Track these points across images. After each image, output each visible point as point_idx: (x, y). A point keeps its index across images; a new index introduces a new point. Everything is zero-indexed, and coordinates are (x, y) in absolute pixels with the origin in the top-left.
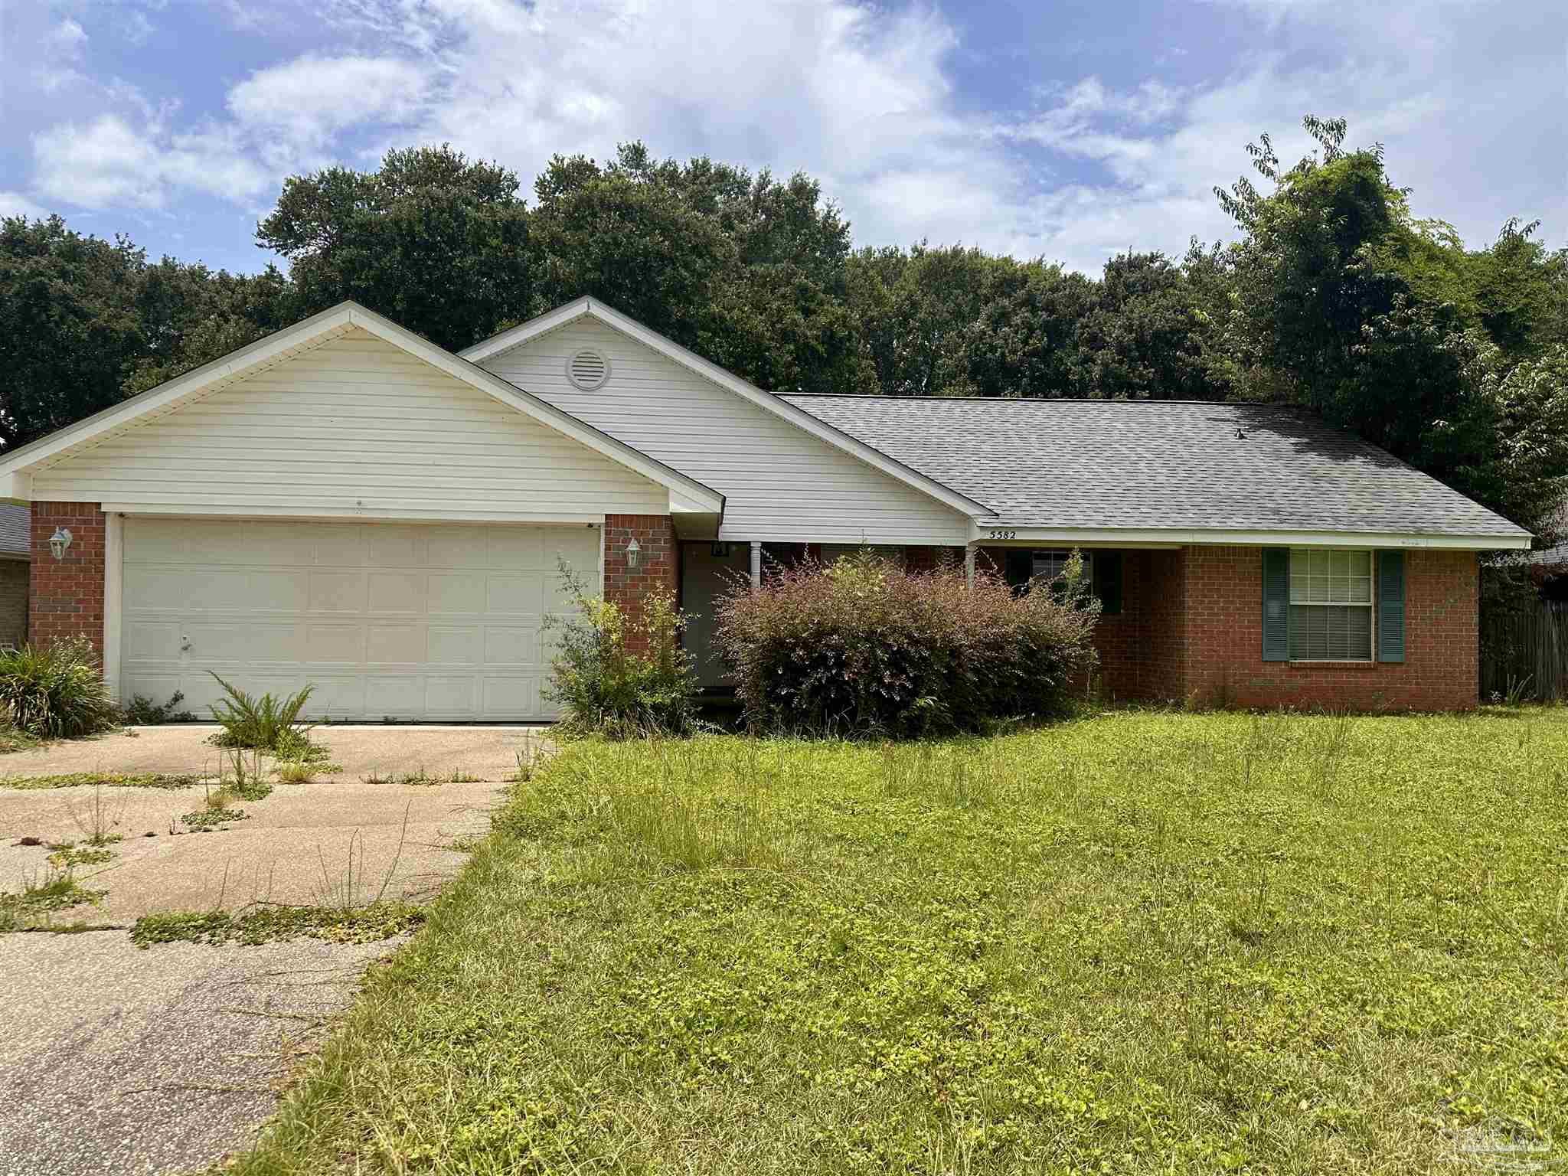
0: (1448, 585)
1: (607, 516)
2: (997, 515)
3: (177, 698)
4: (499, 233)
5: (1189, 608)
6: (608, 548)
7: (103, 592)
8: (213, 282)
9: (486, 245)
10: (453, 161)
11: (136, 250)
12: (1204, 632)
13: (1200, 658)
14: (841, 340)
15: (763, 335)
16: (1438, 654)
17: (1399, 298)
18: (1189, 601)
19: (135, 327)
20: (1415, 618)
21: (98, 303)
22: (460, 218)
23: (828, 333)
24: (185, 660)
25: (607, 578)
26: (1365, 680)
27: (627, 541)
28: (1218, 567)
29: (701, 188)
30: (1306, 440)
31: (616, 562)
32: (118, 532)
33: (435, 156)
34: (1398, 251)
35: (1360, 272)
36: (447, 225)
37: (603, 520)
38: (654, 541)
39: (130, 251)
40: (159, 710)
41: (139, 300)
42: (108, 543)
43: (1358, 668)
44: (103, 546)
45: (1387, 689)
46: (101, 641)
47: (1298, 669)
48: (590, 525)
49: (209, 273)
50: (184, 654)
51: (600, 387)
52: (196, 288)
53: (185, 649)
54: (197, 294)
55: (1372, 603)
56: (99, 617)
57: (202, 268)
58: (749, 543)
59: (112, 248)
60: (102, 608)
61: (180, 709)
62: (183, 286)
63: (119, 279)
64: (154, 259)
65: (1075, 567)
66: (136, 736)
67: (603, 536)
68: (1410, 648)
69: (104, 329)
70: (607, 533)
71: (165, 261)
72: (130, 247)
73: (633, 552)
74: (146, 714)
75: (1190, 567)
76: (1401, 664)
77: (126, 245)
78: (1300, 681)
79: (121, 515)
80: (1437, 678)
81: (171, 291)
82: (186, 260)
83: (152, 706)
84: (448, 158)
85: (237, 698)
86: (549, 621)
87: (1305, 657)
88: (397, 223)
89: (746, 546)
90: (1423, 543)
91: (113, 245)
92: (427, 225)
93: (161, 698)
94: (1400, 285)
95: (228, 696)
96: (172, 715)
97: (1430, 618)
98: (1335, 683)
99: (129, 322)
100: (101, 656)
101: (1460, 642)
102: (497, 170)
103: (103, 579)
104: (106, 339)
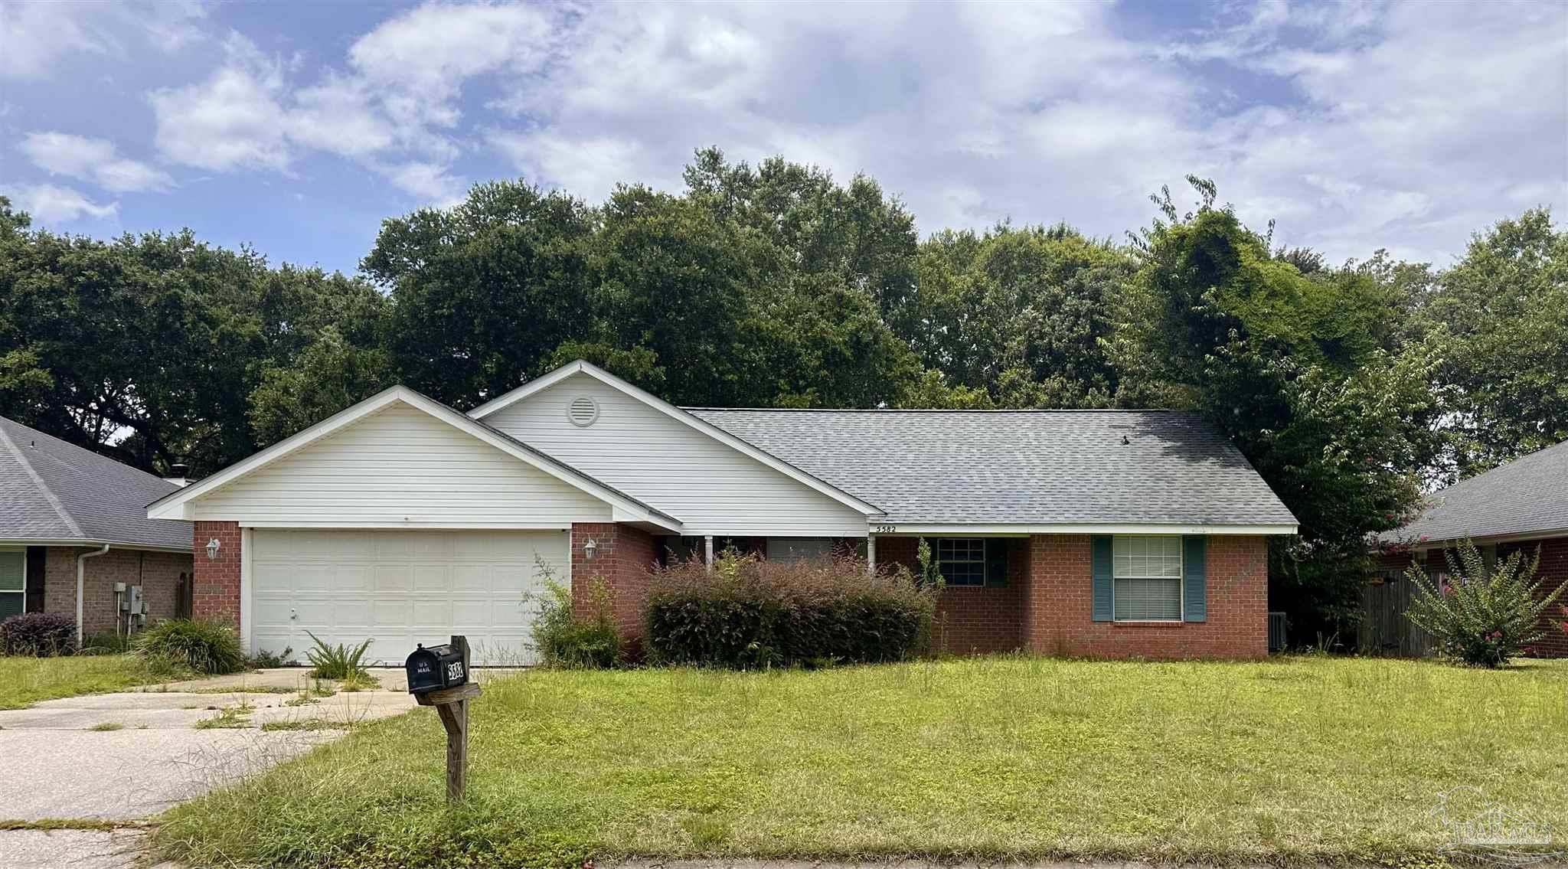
0: (1242, 562)
1: (573, 524)
2: (886, 514)
3: (288, 651)
4: (561, 265)
5: (1035, 582)
6: (574, 546)
7: (240, 581)
8: (329, 283)
9: (548, 277)
10: (529, 193)
11: (258, 257)
12: (1047, 600)
13: (1043, 619)
14: (867, 345)
15: (794, 343)
16: (1234, 615)
17: (1233, 333)
18: (1035, 576)
19: (257, 329)
20: (1216, 588)
21: (226, 309)
22: (528, 253)
23: (855, 339)
24: (293, 626)
25: (573, 567)
26: (1176, 635)
27: (587, 541)
28: (1057, 550)
29: (771, 190)
30: (1179, 444)
31: (579, 556)
32: (249, 543)
33: (513, 189)
34: (1243, 291)
35: (1203, 312)
36: (516, 260)
37: (570, 527)
38: (606, 541)
39: (254, 258)
40: (276, 660)
41: (261, 304)
42: (243, 548)
43: (1168, 626)
44: (240, 550)
45: (1192, 642)
46: (239, 613)
47: (1120, 627)
48: (564, 530)
49: (324, 275)
50: (293, 622)
51: (591, 424)
52: (313, 292)
53: (293, 618)
54: (313, 298)
55: (1181, 577)
56: (238, 597)
57: (318, 271)
58: (704, 537)
59: (237, 256)
60: (240, 593)
61: (289, 659)
62: (301, 289)
63: (243, 285)
64: (274, 266)
65: (925, 553)
66: (262, 673)
67: (571, 538)
68: (1211, 611)
69: (231, 334)
70: (574, 536)
71: (286, 269)
72: (253, 255)
73: (589, 549)
74: (267, 662)
75: (1036, 552)
76: (1204, 623)
77: (249, 254)
78: (1121, 637)
79: (252, 529)
80: (1234, 634)
81: (290, 296)
82: (303, 266)
83: (272, 656)
84: (524, 190)
85: (323, 647)
86: (527, 596)
87: (1128, 618)
88: (474, 259)
89: (701, 540)
90: (1209, 531)
91: (238, 254)
92: (500, 261)
93: (278, 653)
94: (1237, 323)
95: (317, 646)
96: (285, 662)
97: (1228, 588)
98: (1150, 637)
99: (254, 326)
100: (239, 624)
101: (1253, 606)
102: (568, 198)
103: (240, 572)
104: (233, 342)
